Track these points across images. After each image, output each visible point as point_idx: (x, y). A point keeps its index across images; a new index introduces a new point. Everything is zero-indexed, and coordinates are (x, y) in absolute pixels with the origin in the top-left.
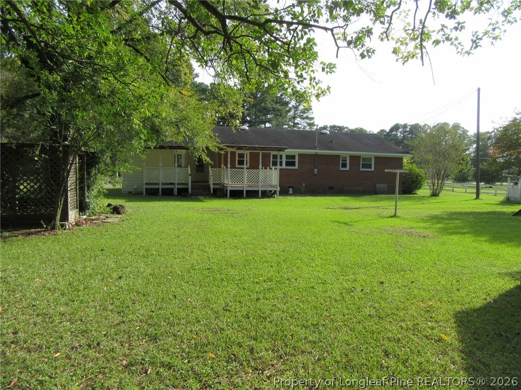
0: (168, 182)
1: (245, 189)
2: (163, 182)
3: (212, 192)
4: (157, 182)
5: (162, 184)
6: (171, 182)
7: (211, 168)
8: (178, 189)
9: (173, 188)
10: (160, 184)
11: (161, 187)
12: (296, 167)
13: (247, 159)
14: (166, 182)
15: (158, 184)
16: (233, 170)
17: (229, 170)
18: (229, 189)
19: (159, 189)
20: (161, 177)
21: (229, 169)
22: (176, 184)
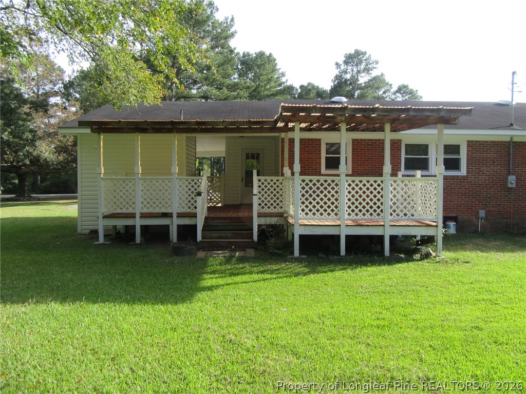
0: (157, 210)
1: (344, 233)
2: (145, 210)
3: (255, 238)
4: (131, 211)
5: (143, 216)
6: (164, 210)
7: (258, 175)
8: (179, 226)
9: (168, 226)
10: (138, 216)
11: (138, 222)
12: (463, 171)
13: (346, 154)
14: (151, 210)
15: (132, 216)
16: (307, 178)
17: (298, 178)
18: (298, 232)
19: (134, 227)
20: (139, 199)
21: (297, 175)
22: (175, 215)
